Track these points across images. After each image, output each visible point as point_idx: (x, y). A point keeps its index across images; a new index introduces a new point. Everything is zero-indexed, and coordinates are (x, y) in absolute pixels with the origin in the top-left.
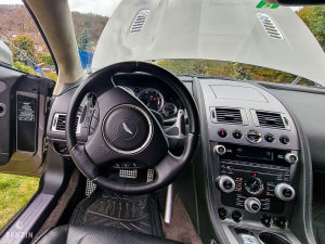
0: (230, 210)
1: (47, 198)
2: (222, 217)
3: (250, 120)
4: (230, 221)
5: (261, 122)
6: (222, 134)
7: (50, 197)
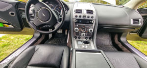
0: (78, 36)
1: (34, 40)
2: (76, 38)
3: (84, 12)
4: (78, 39)
5: (87, 13)
6: (76, 16)
7: (35, 39)
